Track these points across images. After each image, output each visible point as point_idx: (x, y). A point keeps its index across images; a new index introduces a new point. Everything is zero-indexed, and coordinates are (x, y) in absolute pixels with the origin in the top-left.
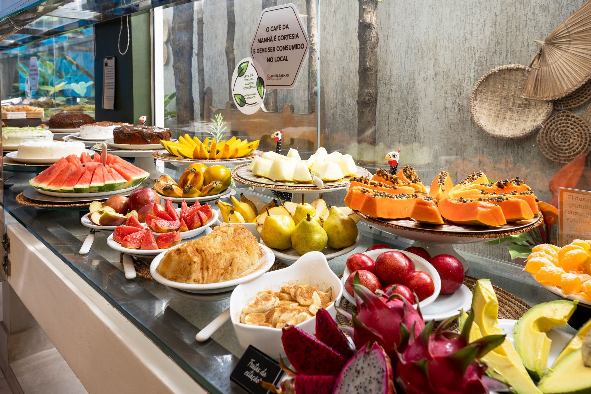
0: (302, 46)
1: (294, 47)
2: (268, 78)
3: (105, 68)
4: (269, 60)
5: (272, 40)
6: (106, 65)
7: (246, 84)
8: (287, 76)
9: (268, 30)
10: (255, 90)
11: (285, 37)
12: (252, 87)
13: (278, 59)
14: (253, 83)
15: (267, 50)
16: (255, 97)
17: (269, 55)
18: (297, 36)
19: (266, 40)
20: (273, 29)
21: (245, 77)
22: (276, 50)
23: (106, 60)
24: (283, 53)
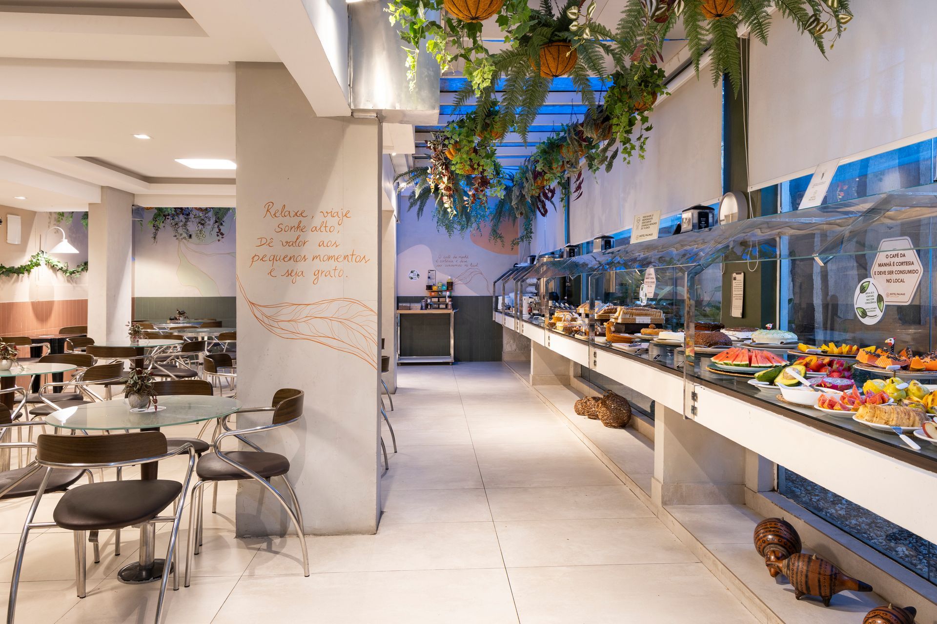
0: (917, 271)
1: (910, 272)
2: (888, 295)
3: (734, 281)
4: (888, 281)
5: (890, 265)
6: (735, 279)
7: (867, 300)
8: (904, 294)
9: (887, 256)
10: (875, 305)
11: (902, 263)
12: (873, 302)
13: (896, 281)
14: (873, 299)
15: (887, 273)
16: (875, 311)
17: (889, 277)
18: (913, 264)
19: (886, 265)
20: (891, 256)
21: (867, 293)
22: (894, 273)
23: (734, 275)
24: (901, 276)
